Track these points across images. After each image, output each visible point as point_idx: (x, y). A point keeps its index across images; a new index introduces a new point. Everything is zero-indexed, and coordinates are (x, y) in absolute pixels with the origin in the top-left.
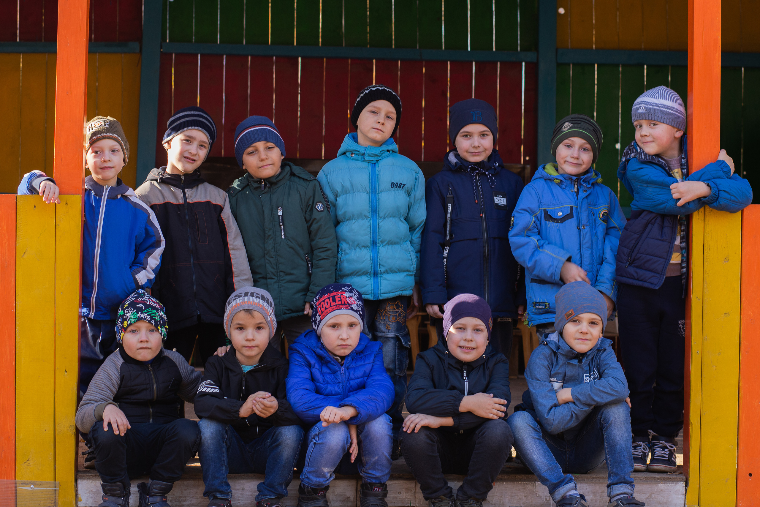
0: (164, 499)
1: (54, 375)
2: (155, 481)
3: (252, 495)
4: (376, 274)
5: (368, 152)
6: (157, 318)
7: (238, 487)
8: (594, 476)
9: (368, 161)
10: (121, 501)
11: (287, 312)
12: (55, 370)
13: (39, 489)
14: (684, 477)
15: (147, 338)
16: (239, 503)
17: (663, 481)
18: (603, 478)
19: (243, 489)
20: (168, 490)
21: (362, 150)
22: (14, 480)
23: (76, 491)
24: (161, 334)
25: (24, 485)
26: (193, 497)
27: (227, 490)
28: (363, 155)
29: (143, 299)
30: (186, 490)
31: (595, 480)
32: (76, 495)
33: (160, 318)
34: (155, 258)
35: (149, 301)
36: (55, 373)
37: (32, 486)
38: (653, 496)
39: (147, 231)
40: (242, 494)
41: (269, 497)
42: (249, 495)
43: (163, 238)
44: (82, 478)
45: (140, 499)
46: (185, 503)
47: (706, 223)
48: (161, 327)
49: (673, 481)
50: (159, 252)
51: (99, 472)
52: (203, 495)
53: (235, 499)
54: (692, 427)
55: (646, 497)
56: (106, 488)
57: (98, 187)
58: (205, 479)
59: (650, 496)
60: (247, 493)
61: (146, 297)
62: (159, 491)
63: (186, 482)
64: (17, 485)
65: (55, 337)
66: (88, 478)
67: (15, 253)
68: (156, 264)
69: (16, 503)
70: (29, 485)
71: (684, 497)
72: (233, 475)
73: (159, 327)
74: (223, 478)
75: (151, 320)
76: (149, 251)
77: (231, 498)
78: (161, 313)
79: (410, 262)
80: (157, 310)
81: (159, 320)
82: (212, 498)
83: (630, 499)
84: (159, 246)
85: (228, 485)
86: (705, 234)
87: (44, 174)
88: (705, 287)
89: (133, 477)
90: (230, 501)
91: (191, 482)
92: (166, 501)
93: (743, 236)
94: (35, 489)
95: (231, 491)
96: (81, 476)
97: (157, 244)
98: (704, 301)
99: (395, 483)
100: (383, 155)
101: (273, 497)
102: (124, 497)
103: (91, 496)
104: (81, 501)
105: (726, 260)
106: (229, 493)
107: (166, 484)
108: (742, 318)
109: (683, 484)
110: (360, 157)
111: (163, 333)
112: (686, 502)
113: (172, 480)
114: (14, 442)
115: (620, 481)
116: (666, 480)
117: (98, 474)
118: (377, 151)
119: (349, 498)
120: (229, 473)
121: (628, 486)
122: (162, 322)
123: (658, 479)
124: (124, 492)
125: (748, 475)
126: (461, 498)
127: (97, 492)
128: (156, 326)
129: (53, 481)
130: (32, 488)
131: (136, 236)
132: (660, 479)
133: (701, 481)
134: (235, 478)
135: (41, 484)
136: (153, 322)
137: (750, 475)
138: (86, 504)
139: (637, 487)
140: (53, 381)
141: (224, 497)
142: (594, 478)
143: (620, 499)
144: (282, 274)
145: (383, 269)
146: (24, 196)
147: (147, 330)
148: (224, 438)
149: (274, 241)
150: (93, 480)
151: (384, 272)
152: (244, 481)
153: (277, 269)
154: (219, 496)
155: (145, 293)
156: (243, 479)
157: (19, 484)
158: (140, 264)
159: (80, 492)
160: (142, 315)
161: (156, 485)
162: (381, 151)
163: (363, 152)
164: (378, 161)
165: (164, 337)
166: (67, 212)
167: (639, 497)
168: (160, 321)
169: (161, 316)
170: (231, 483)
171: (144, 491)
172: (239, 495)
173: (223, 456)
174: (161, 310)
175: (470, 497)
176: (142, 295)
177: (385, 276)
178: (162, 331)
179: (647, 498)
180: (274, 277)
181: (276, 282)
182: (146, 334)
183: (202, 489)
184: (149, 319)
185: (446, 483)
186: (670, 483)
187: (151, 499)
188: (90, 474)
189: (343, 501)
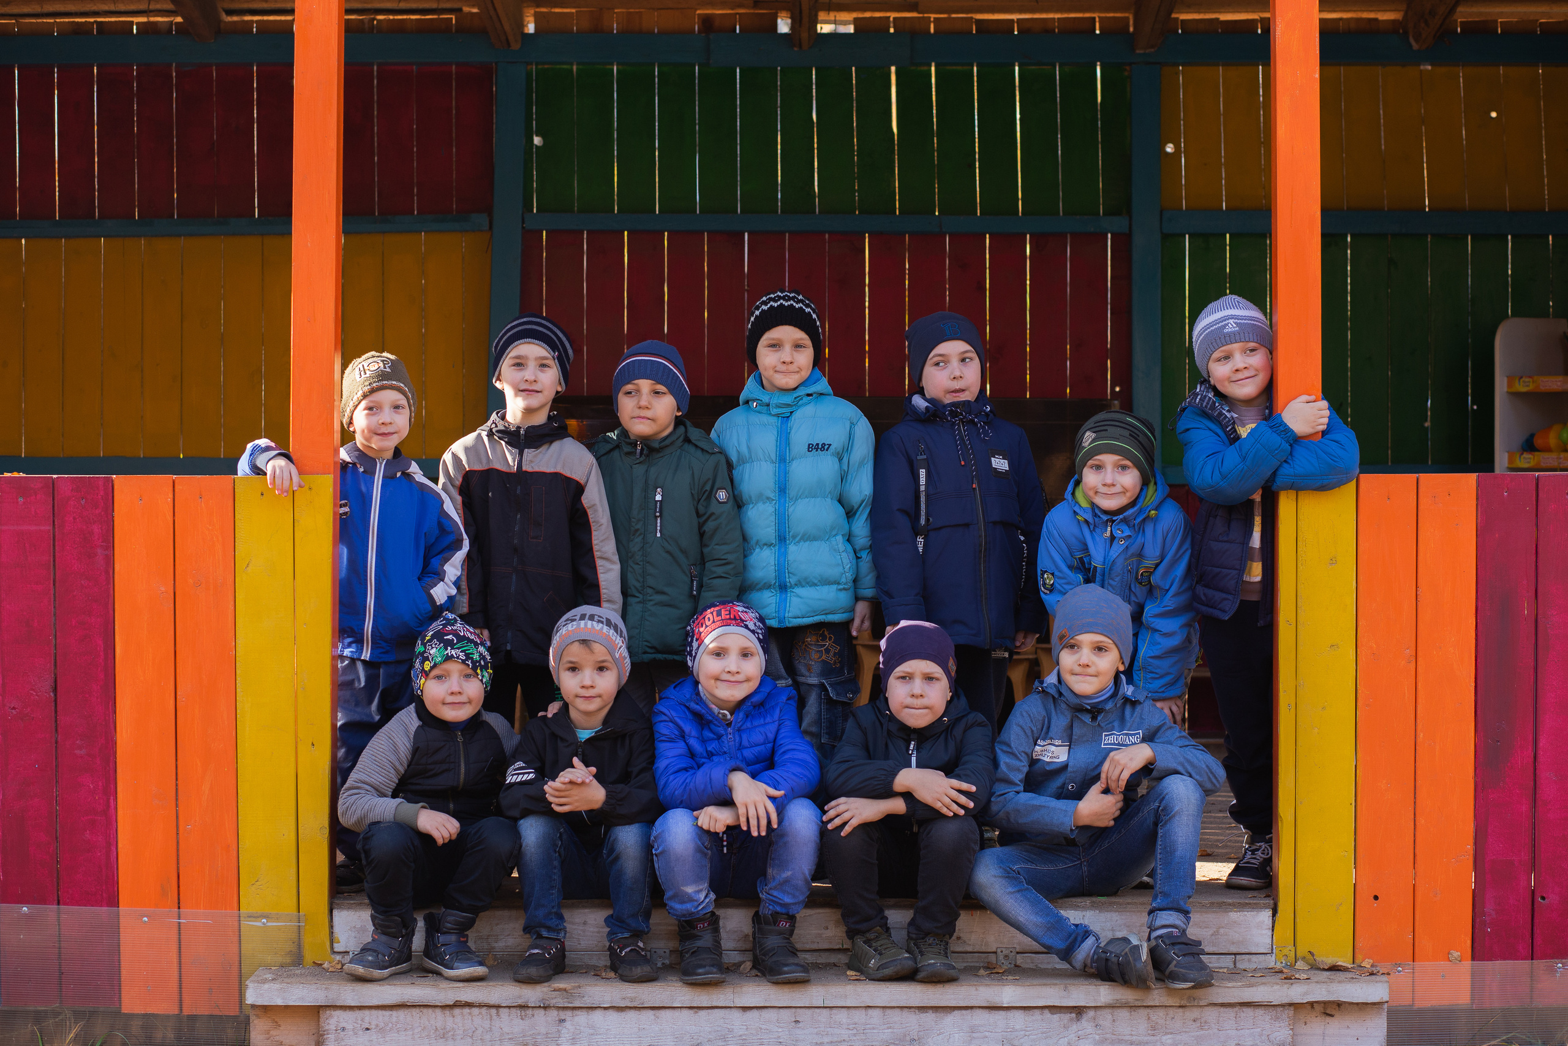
0: (462, 939)
1: (294, 752)
2: (448, 911)
3: (598, 932)
4: (783, 588)
5: (775, 402)
6: (476, 657)
7: (577, 920)
8: (1129, 901)
9: (777, 415)
10: (397, 942)
11: (649, 650)
12: (296, 742)
13: (275, 924)
14: (1272, 902)
15: (461, 688)
16: (580, 944)
17: (1237, 908)
18: (1142, 904)
19: (585, 923)
20: (469, 924)
21: (765, 399)
22: (236, 912)
23: (331, 927)
24: (482, 681)
25: (254, 919)
26: (508, 936)
27: (557, 925)
28: (768, 405)
29: (455, 628)
30: (497, 924)
31: (1129, 906)
32: (332, 933)
33: (479, 656)
34: (454, 566)
35: (464, 631)
36: (296, 748)
37: (264, 920)
38: (1222, 931)
39: (440, 525)
40: (584, 931)
41: (620, 936)
42: (593, 932)
43: (465, 536)
44: (341, 907)
45: (426, 937)
46: (496, 945)
47: (1299, 504)
48: (481, 671)
49: (1253, 908)
50: (460, 556)
51: (370, 898)
52: (522, 933)
53: (573, 938)
54: (1282, 823)
55: (1211, 932)
56: (376, 921)
57: (366, 459)
58: (525, 908)
59: (1218, 932)
60: (591, 929)
61: (459, 625)
62: (455, 926)
63: (499, 913)
64: (242, 919)
65: (296, 693)
66: (350, 907)
67: (233, 565)
68: (456, 575)
69: (240, 947)
70: (259, 919)
71: (1270, 934)
72: (570, 902)
73: (479, 671)
74: (553, 907)
75: (466, 660)
76: (445, 555)
77: (564, 937)
78: (481, 649)
79: (841, 569)
80: (476, 644)
81: (478, 659)
82: (535, 937)
83: (1177, 936)
84: (460, 548)
85: (561, 918)
86: (1299, 522)
87: (273, 444)
88: (1299, 605)
89: (418, 907)
90: (563, 943)
91: (506, 913)
92: (467, 941)
93: (1359, 524)
94: (269, 924)
95: (565, 928)
96: (338, 904)
97: (458, 545)
98: (1299, 627)
99: (819, 913)
100: (801, 402)
101: (626, 935)
102: (402, 937)
103: (353, 935)
104: (339, 942)
105: (1333, 561)
106: (561, 930)
107: (466, 916)
108: (1358, 653)
109: (1268, 913)
110: (766, 407)
111: (484, 680)
112: (1274, 941)
113: (476, 911)
114: (235, 853)
115: (1170, 906)
116: (1242, 907)
117: (367, 901)
118: (788, 399)
119: (747, 936)
120: (563, 899)
121: (1181, 916)
122: (482, 663)
123: (1230, 904)
124: (404, 931)
125: (1372, 898)
126: (914, 936)
127: (363, 929)
128: (474, 669)
129: (295, 913)
130: (264, 923)
131: (425, 533)
132: (1233, 905)
133: (1298, 908)
134: (572, 907)
135: (278, 918)
136: (470, 663)
137: (1376, 898)
138: (346, 947)
139: (1195, 917)
140: (293, 759)
141: (553, 935)
142: (1128, 904)
143: (1160, 937)
144: (650, 591)
145: (793, 580)
146: (246, 478)
147: (460, 676)
148: (555, 845)
149: (643, 538)
150: (356, 911)
151: (796, 585)
152: (586, 911)
153: (643, 581)
154: (545, 934)
155: (458, 619)
156: (584, 907)
157: (245, 917)
158: (435, 574)
159: (336, 929)
160: (453, 652)
161: (452, 917)
162: (795, 398)
163: (767, 401)
164: (791, 412)
165: (486, 687)
166: (311, 502)
167: (1193, 933)
168: (479, 662)
169: (481, 654)
170: (566, 914)
171: (432, 928)
172: (580, 932)
173: (555, 873)
174: (482, 644)
175: (927, 934)
176: (452, 622)
177: (798, 590)
178: (483, 676)
179: (1212, 935)
180: (637, 595)
181: (640, 602)
182: (458, 682)
183: (519, 925)
184: (464, 658)
185: (881, 911)
186: (1248, 912)
187: (442, 939)
188: (352, 902)
189: (739, 941)
